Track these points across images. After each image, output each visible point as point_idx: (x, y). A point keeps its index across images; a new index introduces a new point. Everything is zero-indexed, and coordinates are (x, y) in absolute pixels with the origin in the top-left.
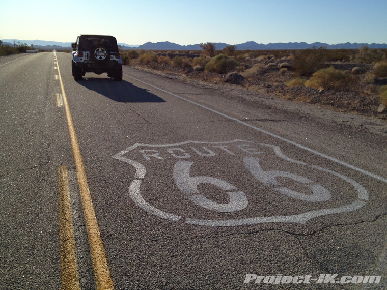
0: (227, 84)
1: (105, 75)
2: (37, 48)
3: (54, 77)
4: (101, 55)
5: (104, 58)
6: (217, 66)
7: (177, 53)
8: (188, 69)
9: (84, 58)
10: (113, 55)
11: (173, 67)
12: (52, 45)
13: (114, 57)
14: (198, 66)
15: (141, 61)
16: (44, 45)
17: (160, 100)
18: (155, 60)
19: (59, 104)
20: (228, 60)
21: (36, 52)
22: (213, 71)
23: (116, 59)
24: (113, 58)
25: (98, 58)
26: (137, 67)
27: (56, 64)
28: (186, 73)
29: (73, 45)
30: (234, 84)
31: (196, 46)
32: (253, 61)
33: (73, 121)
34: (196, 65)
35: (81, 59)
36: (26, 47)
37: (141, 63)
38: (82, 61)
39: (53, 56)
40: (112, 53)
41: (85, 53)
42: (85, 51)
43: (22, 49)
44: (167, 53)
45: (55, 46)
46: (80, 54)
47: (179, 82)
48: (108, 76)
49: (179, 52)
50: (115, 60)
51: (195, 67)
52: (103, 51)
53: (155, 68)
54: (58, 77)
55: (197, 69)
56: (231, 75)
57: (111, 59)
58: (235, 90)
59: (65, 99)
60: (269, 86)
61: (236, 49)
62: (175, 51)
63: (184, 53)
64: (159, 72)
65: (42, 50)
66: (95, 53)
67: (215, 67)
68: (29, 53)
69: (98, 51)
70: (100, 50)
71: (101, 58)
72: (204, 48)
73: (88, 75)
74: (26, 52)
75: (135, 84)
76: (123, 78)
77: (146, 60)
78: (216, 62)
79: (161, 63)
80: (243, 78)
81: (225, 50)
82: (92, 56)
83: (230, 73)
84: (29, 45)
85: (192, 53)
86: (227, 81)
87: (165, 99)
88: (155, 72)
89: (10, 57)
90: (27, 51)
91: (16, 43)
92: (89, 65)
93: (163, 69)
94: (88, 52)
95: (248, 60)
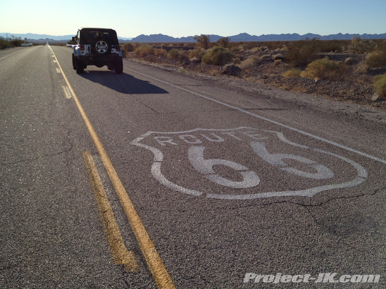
0: (225, 75)
1: (105, 68)
2: (30, 41)
3: (56, 71)
4: (102, 48)
5: (105, 51)
6: (214, 58)
7: (171, 45)
8: (185, 62)
9: (86, 52)
10: (114, 47)
11: (170, 60)
12: (45, 38)
13: (115, 49)
14: (195, 58)
15: (138, 53)
16: (37, 38)
17: (163, 91)
18: (152, 53)
19: (68, 96)
20: (224, 52)
21: (30, 46)
22: (209, 63)
23: (117, 52)
24: (114, 51)
25: (99, 51)
26: (134, 60)
27: (54, 58)
28: (183, 66)
29: (73, 38)
30: (232, 75)
31: (189, 38)
32: (247, 53)
33: (85, 111)
34: (192, 57)
35: (83, 53)
36: (20, 40)
37: (138, 55)
38: (84, 54)
39: (49, 49)
40: (112, 46)
41: (86, 47)
42: (86, 44)
43: (17, 43)
44: (161, 45)
45: (47, 39)
46: (82, 47)
47: (178, 74)
48: (108, 69)
49: (173, 44)
50: (115, 53)
51: (192, 60)
52: (104, 44)
53: (152, 61)
54: (60, 70)
55: (194, 61)
56: (228, 67)
57: (112, 52)
58: (234, 81)
59: (72, 91)
60: (266, 77)
61: (229, 41)
62: (169, 44)
63: (178, 46)
64: (156, 65)
65: (35, 44)
66: (96, 46)
67: (212, 58)
68: (23, 46)
69: (99, 44)
70: (101, 43)
71: (102, 51)
72: (199, 40)
73: (90, 68)
74: (20, 46)
75: (136, 77)
76: (124, 71)
77: (142, 53)
78: (213, 54)
79: (158, 56)
80: (240, 70)
81: (218, 42)
82: (93, 50)
83: (227, 65)
84: (23, 39)
85: (186, 46)
86: (225, 73)
87: (168, 91)
88: (152, 64)
89: (5, 51)
90: (22, 44)
92: (90, 58)
93: (160, 62)
94: (90, 46)
95: (242, 51)
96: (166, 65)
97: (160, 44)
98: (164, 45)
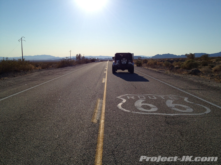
1: (126, 71)
2: (100, 59)
3: (104, 72)
4: (124, 62)
5: (125, 63)
6: (187, 66)
7: (172, 59)
8: (172, 68)
9: (117, 63)
11: (164, 67)
13: (130, 62)
15: (148, 64)
16: (104, 58)
18: (155, 64)
20: (194, 62)
21: (99, 62)
22: (185, 68)
23: (131, 63)
24: (130, 63)
25: (123, 63)
28: (170, 70)
29: (113, 58)
30: (194, 75)
32: (217, 63)
34: (176, 65)
36: (95, 59)
38: (116, 65)
40: (129, 61)
41: (117, 61)
42: (117, 60)
43: (93, 60)
46: (116, 62)
47: (165, 74)
48: (128, 71)
50: (130, 64)
51: (175, 67)
52: (125, 60)
54: (106, 72)
55: (176, 67)
56: (193, 70)
57: (129, 63)
58: (192, 78)
59: (106, 80)
61: (209, 56)
62: (170, 59)
65: (102, 61)
68: (96, 62)
69: (123, 60)
70: (124, 60)
71: (124, 63)
72: (188, 57)
73: (119, 71)
74: (94, 62)
75: (139, 75)
76: (134, 72)
78: (187, 64)
79: (158, 65)
80: (199, 72)
81: (202, 57)
82: (120, 62)
83: (193, 69)
84: (96, 58)
86: (190, 73)
88: (154, 69)
89: (87, 64)
90: (95, 61)
91: (91, 58)
92: (119, 66)
93: (158, 68)
94: (119, 61)
95: (214, 62)
96: (161, 69)
97: (166, 59)
98: (168, 59)
